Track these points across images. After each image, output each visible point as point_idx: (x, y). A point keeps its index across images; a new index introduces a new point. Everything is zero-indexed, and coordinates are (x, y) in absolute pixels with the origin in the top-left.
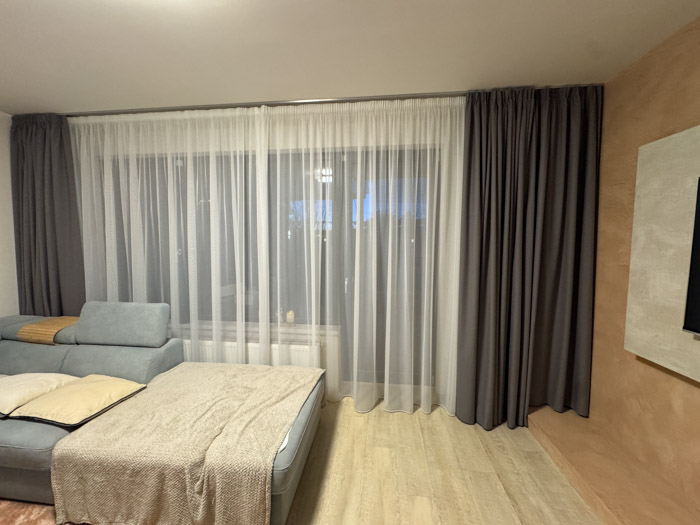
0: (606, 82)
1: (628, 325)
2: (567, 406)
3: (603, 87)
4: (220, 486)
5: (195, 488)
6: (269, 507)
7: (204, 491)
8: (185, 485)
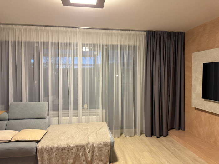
0: (185, 32)
2: (179, 129)
4: (96, 148)
5: (87, 151)
6: (109, 153)
7: (91, 151)
8: (84, 151)
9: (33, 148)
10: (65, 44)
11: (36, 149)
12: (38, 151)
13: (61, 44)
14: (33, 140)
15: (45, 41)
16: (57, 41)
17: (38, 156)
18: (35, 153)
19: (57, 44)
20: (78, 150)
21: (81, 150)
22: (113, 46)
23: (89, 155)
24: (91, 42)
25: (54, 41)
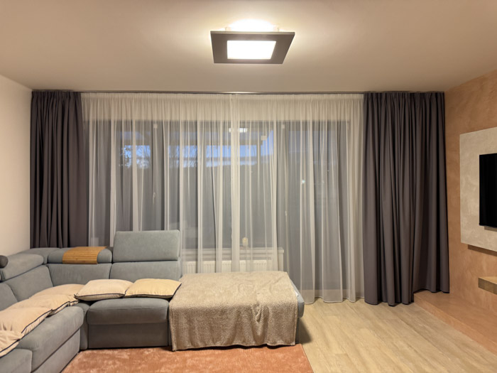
0: (445, 91)
1: (462, 229)
2: (438, 289)
3: (443, 94)
4: (271, 314)
5: (256, 318)
6: (296, 323)
7: (262, 318)
8: (251, 317)
9: (162, 309)
10: (207, 123)
11: (166, 310)
12: (170, 314)
13: (202, 123)
14: (162, 295)
15: (173, 119)
16: (193, 119)
17: (171, 322)
18: (165, 318)
19: (194, 124)
20: (239, 315)
21: (244, 315)
22: (298, 123)
23: (260, 326)
24: (255, 118)
25: (188, 119)
